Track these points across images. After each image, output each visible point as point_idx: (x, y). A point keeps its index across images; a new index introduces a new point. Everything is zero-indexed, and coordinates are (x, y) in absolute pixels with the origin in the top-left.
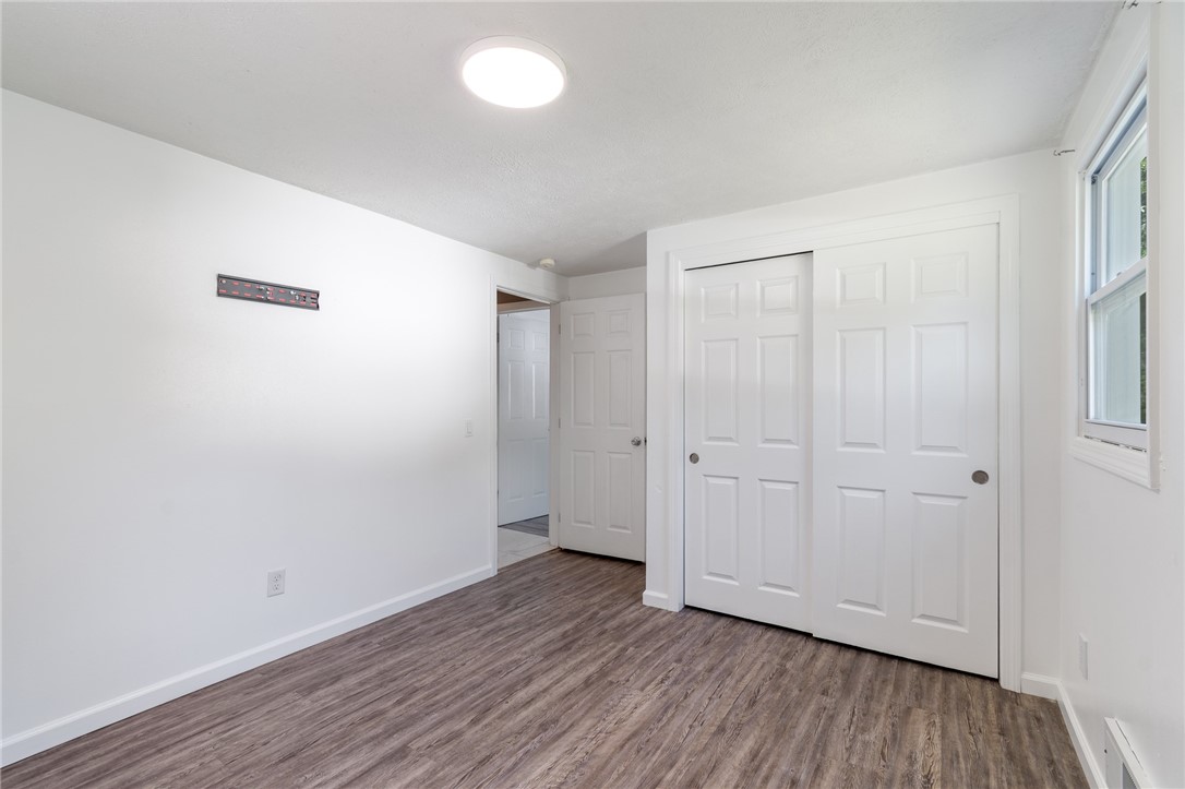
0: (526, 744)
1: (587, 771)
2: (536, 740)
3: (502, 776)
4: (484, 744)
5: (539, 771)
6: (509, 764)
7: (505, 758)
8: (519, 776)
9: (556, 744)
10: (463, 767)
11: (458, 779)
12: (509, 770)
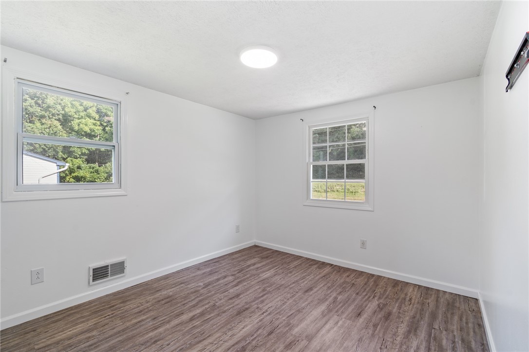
0: (253, 340)
1: (229, 327)
2: (248, 342)
3: (262, 326)
4: (273, 341)
5: (248, 328)
6: (260, 331)
7: (262, 333)
8: (256, 326)
9: (239, 339)
10: (279, 331)
11: (280, 326)
12: (260, 328)
